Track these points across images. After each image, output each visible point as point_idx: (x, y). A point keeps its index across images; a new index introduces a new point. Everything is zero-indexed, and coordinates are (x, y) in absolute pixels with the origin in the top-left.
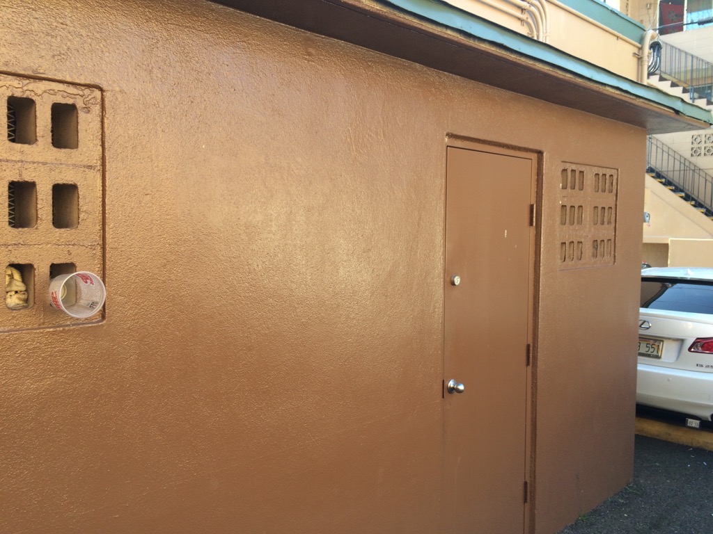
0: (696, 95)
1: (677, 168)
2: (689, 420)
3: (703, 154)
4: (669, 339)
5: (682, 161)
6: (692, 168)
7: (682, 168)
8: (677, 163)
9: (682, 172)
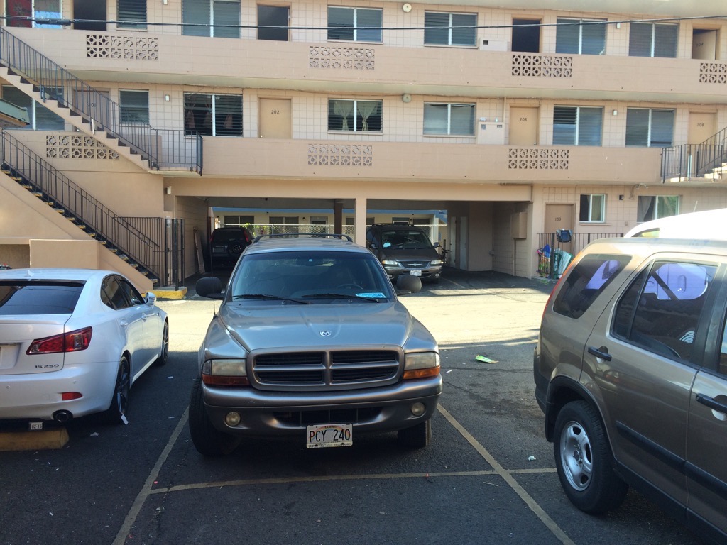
0: (47, 96)
1: (33, 167)
2: (32, 424)
3: (58, 155)
4: (7, 344)
5: (38, 160)
6: (49, 168)
7: (39, 168)
8: (33, 163)
9: (39, 172)
